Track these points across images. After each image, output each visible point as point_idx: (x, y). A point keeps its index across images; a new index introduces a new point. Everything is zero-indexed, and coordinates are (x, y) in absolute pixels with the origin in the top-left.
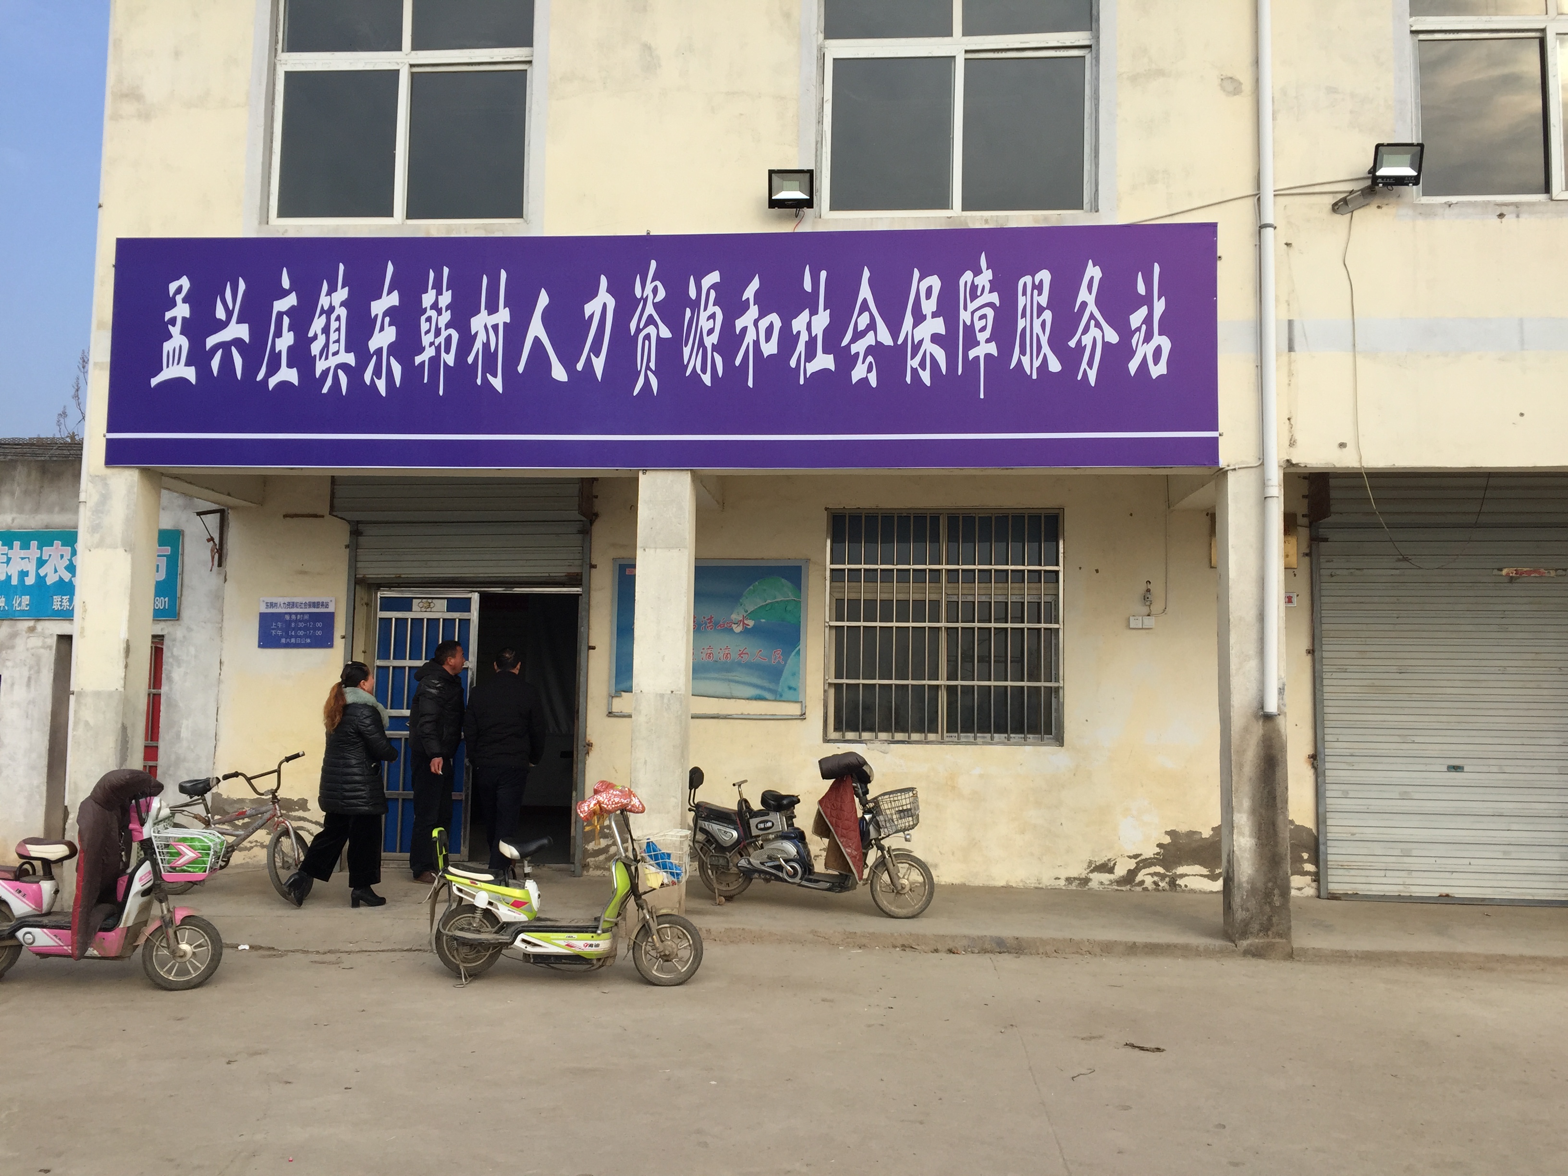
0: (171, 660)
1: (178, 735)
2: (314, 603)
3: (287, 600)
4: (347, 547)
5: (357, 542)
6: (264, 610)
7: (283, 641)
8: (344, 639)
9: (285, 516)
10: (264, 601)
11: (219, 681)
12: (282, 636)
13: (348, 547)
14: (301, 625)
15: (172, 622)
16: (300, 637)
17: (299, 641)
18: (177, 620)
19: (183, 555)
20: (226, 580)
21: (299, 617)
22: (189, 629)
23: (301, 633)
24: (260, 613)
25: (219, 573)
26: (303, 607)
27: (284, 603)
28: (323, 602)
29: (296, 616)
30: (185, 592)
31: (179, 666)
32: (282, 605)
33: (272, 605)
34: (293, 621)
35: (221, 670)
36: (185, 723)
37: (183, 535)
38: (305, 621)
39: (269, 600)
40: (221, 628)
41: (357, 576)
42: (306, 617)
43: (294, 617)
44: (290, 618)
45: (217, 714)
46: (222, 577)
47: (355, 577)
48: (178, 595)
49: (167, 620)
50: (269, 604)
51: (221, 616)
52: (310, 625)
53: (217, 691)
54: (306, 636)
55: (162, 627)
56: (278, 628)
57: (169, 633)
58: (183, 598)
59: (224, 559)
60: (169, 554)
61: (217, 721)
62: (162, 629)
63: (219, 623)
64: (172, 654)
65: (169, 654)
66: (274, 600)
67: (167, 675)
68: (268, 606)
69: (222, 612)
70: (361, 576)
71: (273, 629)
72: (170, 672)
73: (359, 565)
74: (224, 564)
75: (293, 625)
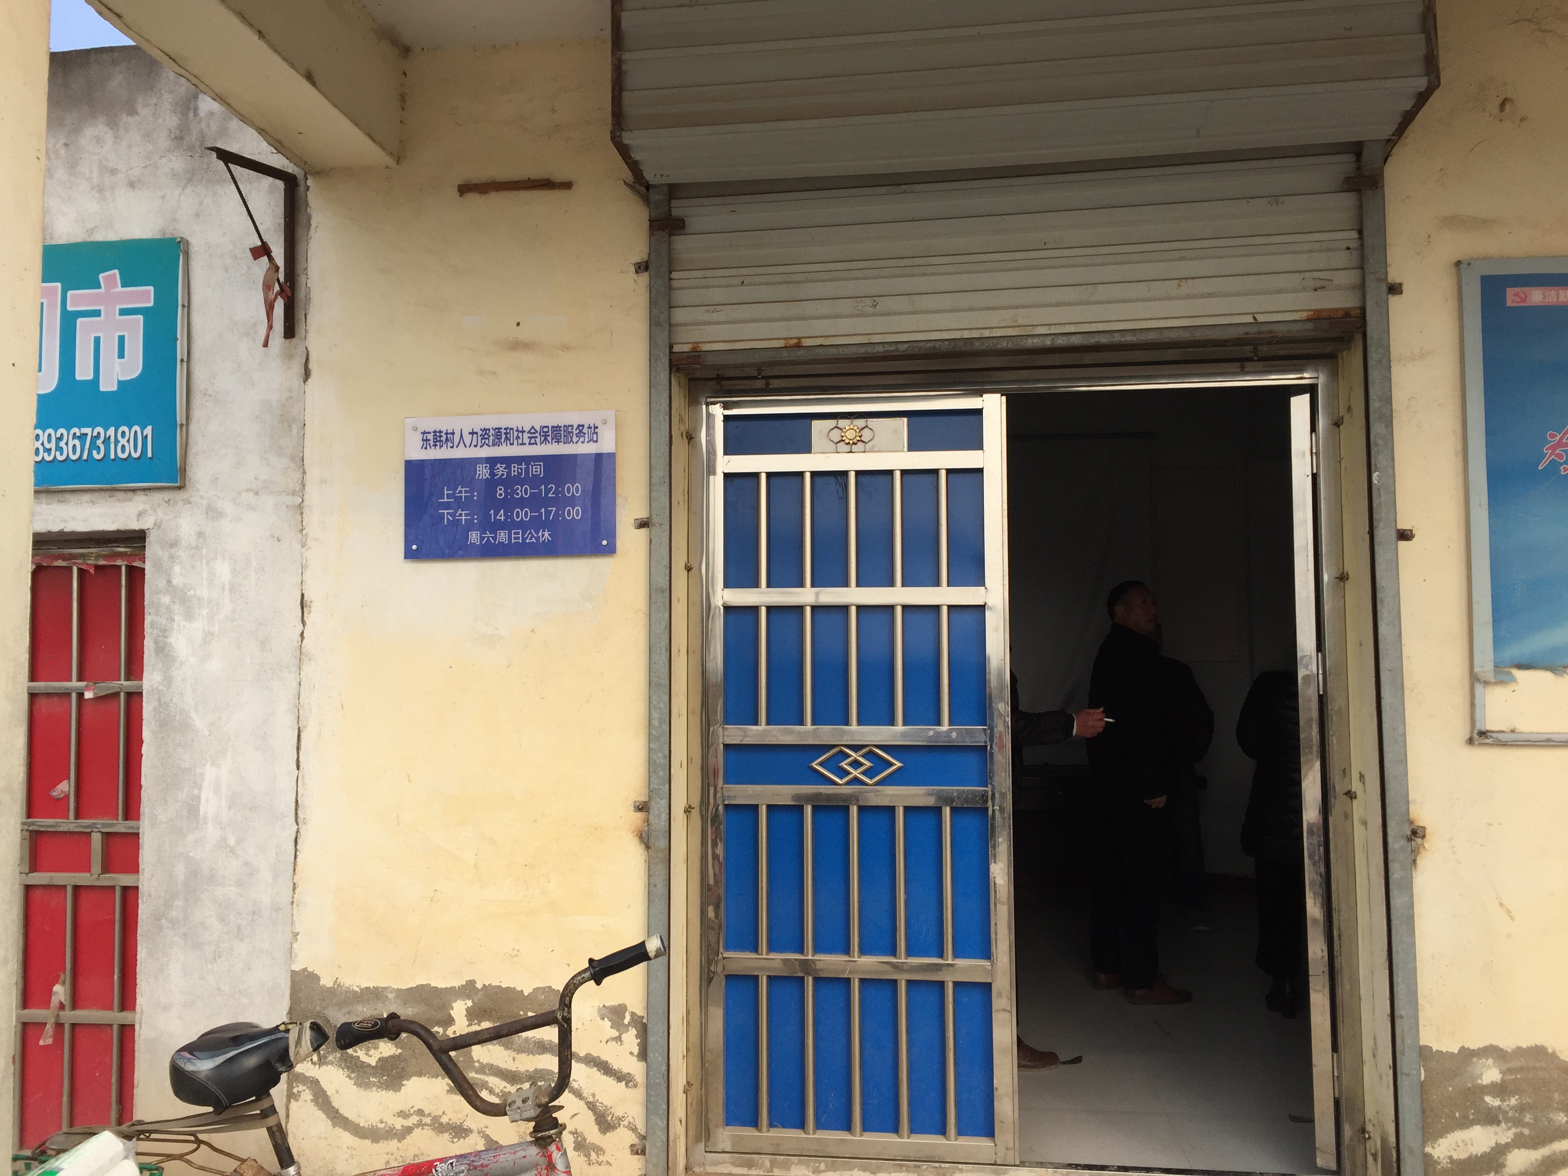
0: (166, 599)
1: (192, 809)
2: (557, 428)
3: (478, 424)
4: (642, 267)
5: (669, 255)
6: (418, 454)
7: (474, 537)
8: (644, 531)
9: (464, 189)
10: (415, 429)
11: (301, 656)
12: (470, 526)
13: (647, 269)
14: (523, 491)
15: (167, 495)
16: (522, 525)
17: (517, 537)
18: (180, 488)
19: (188, 306)
20: (307, 374)
21: (515, 468)
22: (213, 513)
23: (522, 515)
24: (406, 461)
25: (289, 356)
26: (526, 441)
27: (472, 433)
28: (580, 426)
29: (508, 467)
30: (197, 413)
31: (189, 616)
32: (467, 438)
33: (438, 438)
34: (502, 482)
35: (303, 622)
36: (209, 773)
37: (187, 254)
38: (535, 481)
39: (432, 425)
40: (300, 506)
41: (676, 349)
42: (537, 470)
43: (501, 469)
44: (492, 474)
45: (298, 749)
46: (297, 367)
47: (671, 353)
48: (180, 417)
49: (150, 489)
50: (430, 437)
51: (299, 475)
52: (548, 491)
53: (295, 684)
54: (537, 524)
55: (141, 507)
56: (459, 503)
57: (157, 525)
58: (193, 427)
59: (300, 315)
60: (151, 304)
61: (298, 768)
62: (140, 515)
63: (294, 493)
64: (169, 582)
65: (162, 583)
66: (444, 425)
67: (156, 642)
68: (427, 440)
69: (300, 462)
70: (687, 348)
71: (447, 506)
72: (165, 632)
73: (680, 316)
74: (300, 330)
75: (500, 492)
